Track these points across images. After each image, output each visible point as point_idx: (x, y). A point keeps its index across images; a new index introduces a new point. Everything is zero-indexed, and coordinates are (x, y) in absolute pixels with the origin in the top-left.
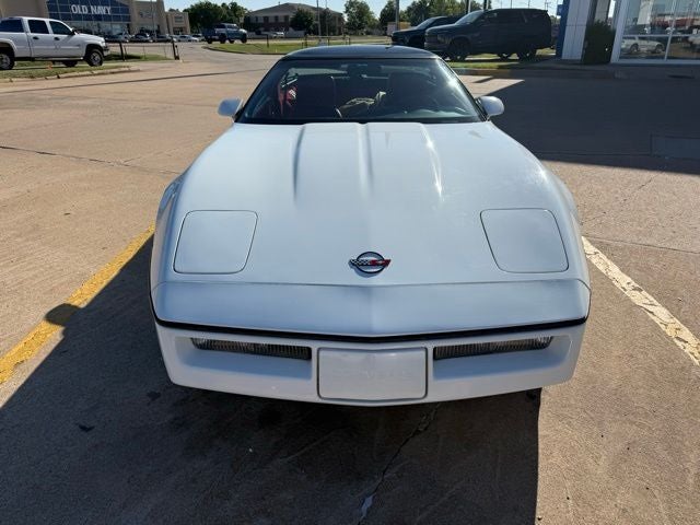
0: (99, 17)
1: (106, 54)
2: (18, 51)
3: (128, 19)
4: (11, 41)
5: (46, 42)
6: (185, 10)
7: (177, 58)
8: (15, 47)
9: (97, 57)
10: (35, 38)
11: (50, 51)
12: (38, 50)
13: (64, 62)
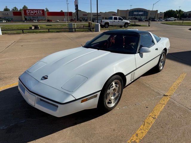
0: (140, 15)
1: (129, 25)
2: (110, 24)
3: (147, 15)
4: (109, 22)
5: (116, 22)
6: (164, 12)
7: (149, 26)
8: (109, 23)
9: (127, 26)
10: (114, 21)
11: (116, 24)
12: (114, 24)
13: (120, 26)
